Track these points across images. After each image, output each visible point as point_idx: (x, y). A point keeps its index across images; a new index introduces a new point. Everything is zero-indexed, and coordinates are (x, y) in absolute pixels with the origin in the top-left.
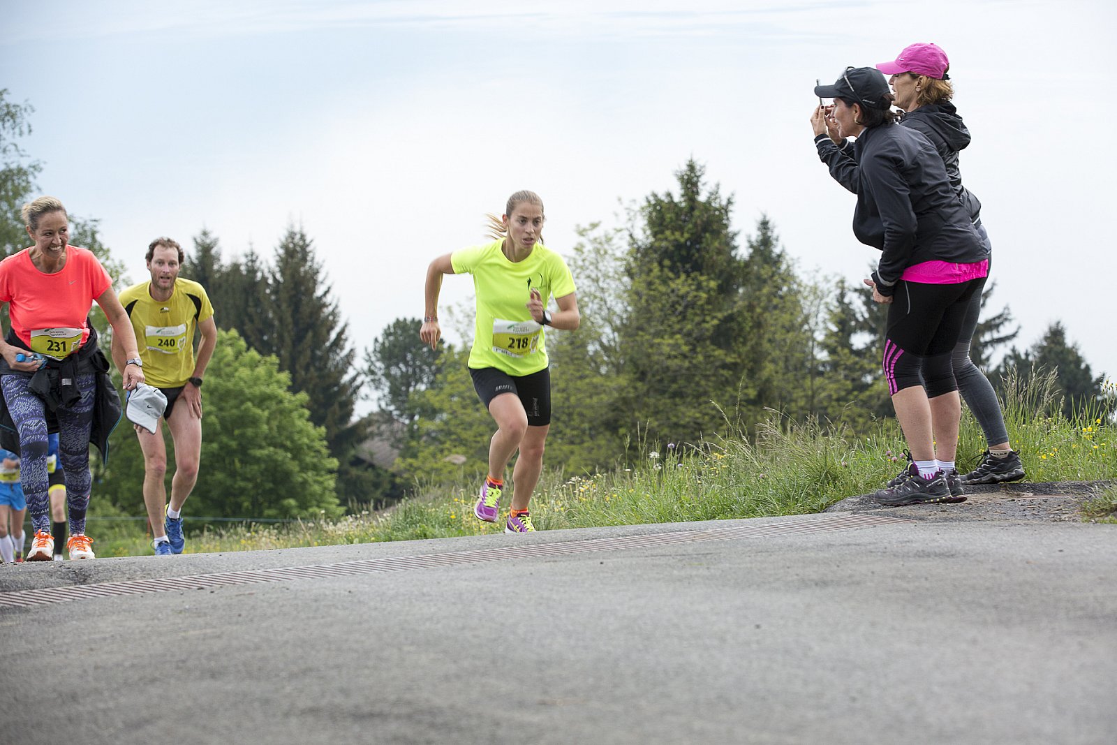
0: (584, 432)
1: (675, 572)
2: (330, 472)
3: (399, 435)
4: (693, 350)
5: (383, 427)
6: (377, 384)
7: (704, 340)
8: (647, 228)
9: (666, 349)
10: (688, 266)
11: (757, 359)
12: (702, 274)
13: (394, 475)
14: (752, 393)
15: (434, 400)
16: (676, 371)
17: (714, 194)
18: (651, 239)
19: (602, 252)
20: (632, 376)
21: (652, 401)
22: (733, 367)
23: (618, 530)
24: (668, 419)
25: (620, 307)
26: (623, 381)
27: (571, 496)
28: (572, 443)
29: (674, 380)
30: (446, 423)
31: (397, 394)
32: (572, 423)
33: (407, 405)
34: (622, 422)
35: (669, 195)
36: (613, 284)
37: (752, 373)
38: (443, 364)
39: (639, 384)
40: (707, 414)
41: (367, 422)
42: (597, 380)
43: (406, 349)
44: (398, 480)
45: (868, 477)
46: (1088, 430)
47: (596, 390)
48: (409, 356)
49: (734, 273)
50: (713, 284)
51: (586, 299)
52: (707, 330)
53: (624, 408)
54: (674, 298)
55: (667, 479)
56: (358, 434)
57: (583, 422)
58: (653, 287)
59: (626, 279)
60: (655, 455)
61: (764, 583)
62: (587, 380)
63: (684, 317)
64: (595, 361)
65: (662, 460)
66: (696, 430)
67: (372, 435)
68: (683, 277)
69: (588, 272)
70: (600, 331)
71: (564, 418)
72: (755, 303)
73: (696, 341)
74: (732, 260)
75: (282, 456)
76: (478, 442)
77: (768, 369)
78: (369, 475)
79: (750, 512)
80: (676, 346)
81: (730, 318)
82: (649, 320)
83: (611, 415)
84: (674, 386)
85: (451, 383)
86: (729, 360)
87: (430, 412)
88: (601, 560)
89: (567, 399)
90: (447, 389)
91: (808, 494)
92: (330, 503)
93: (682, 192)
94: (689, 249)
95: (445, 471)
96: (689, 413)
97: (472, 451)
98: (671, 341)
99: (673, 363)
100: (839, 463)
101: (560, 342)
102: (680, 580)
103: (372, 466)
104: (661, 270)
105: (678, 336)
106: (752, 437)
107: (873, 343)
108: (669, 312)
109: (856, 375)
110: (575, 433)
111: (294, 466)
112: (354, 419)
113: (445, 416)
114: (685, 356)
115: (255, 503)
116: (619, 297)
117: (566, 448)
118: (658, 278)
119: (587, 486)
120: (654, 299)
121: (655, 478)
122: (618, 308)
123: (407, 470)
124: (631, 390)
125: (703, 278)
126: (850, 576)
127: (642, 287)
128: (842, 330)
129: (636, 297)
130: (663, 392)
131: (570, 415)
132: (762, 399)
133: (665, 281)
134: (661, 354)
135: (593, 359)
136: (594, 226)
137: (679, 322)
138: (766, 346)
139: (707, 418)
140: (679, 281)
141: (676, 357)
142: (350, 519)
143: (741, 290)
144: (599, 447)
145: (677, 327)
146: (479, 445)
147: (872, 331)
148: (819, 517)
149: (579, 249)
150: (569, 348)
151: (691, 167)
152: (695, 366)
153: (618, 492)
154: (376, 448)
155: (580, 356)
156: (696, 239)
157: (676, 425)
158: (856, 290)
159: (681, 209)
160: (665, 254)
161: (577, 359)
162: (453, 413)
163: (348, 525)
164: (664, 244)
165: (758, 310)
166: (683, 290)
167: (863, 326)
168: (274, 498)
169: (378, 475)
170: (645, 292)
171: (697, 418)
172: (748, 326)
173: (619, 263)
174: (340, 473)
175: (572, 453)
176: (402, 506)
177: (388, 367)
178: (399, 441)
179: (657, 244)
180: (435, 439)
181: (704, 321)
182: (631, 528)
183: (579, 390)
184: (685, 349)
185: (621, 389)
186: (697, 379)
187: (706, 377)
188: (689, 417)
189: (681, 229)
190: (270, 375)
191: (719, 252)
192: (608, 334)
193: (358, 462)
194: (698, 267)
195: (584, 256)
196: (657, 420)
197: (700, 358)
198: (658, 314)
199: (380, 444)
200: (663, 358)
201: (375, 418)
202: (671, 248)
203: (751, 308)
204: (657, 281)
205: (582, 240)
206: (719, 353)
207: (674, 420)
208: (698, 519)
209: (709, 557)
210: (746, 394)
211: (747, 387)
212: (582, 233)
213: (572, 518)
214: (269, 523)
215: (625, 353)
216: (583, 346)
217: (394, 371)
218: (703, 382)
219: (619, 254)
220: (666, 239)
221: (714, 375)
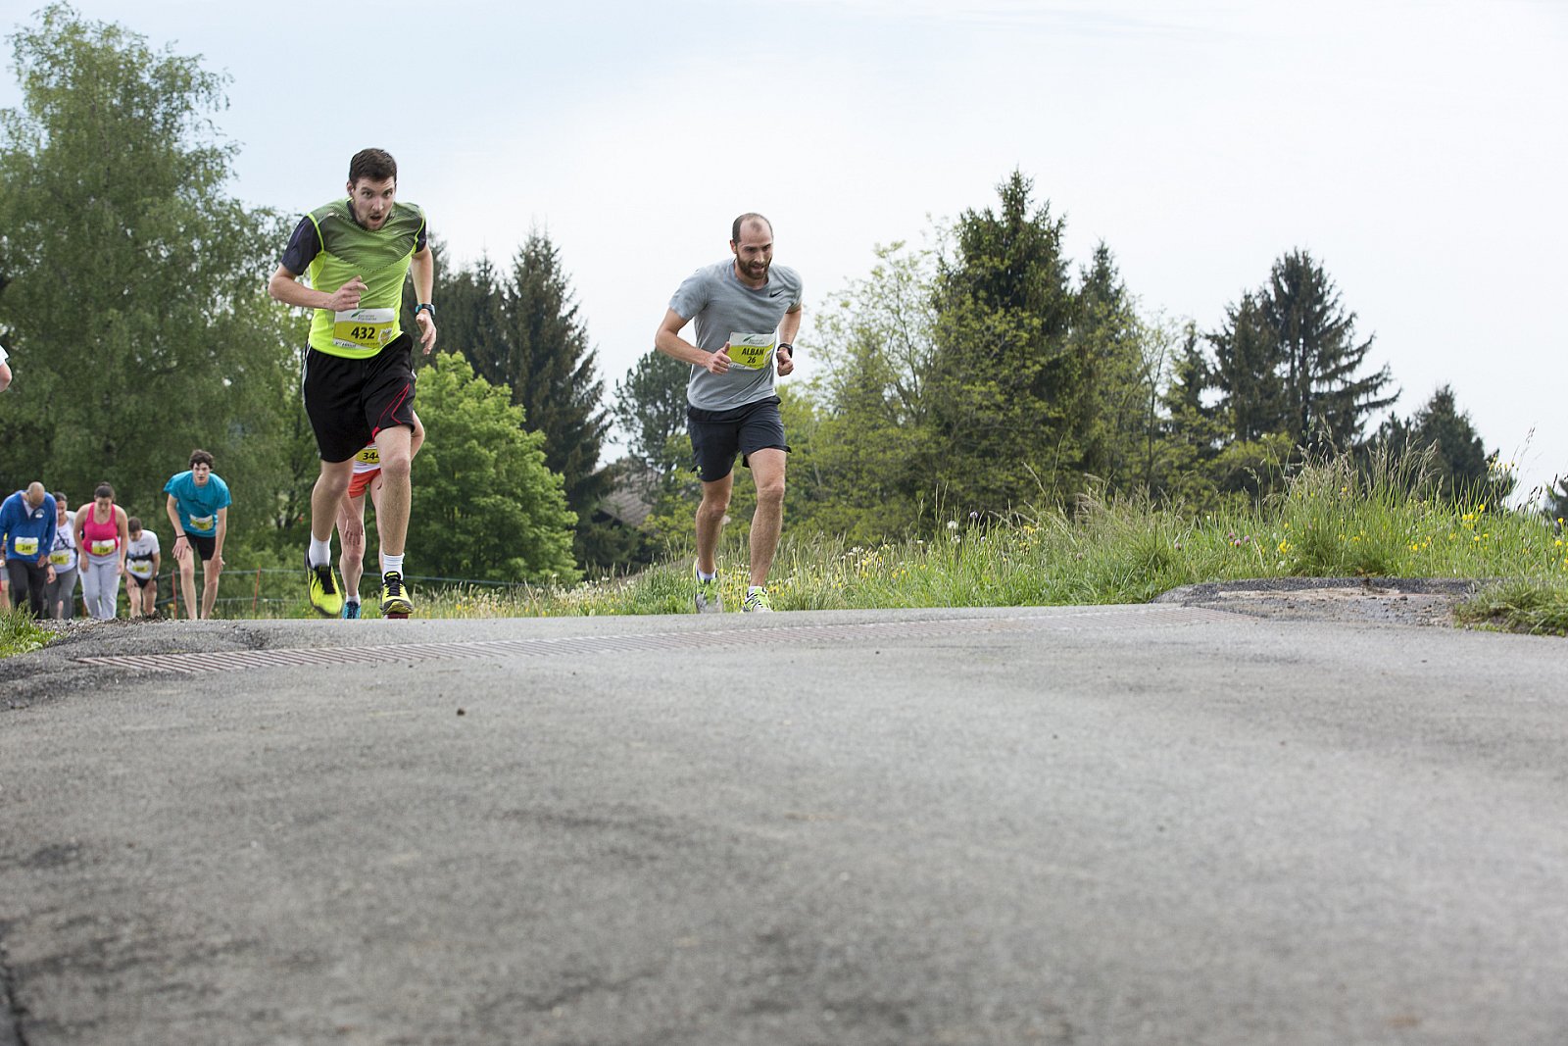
0: (873, 493)
1: (964, 668)
2: (568, 528)
3: (653, 487)
5: (634, 477)
6: (628, 425)
7: (1023, 389)
8: (960, 251)
9: (977, 398)
10: (1007, 299)
11: (1085, 414)
12: (1024, 310)
13: (644, 535)
14: (1078, 455)
16: (986, 425)
17: (1043, 214)
18: (965, 265)
19: (905, 278)
20: (935, 428)
21: (957, 459)
22: (1056, 423)
23: (900, 613)
24: (976, 482)
25: (924, 345)
26: (923, 433)
27: (850, 569)
28: (860, 506)
29: (985, 435)
31: (652, 438)
32: (861, 482)
33: (663, 452)
34: (920, 483)
35: (988, 213)
36: (917, 317)
37: (1079, 432)
39: (943, 439)
40: (1022, 478)
41: (615, 470)
42: (892, 431)
43: (665, 384)
44: (648, 541)
45: (1205, 563)
46: (1468, 518)
47: (891, 443)
48: (669, 393)
49: (1063, 310)
50: (1036, 322)
51: (884, 334)
52: (1027, 377)
53: (923, 467)
54: (988, 337)
55: (966, 555)
56: (603, 483)
57: (873, 481)
58: (965, 323)
59: (932, 312)
60: (952, 525)
61: (1068, 684)
62: (881, 431)
63: (1000, 360)
64: (890, 410)
65: (962, 533)
66: (1011, 496)
67: (620, 486)
68: (1001, 312)
69: (886, 302)
70: (899, 372)
71: (851, 475)
72: (1086, 347)
73: (1013, 390)
74: (1061, 293)
75: (510, 505)
76: (746, 500)
77: (1098, 427)
78: (615, 533)
79: (1061, 599)
80: (989, 395)
81: (1056, 364)
82: (958, 362)
83: (907, 474)
84: (985, 443)
86: (1051, 414)
88: (878, 649)
89: (856, 452)
91: (1132, 580)
92: (566, 565)
93: (1004, 209)
94: (1009, 279)
96: (1001, 477)
97: (738, 511)
99: (985, 416)
100: (1171, 546)
101: (851, 385)
102: (969, 678)
103: (618, 522)
104: (976, 303)
105: (992, 383)
106: (1070, 508)
107: (1225, 401)
108: (983, 353)
109: (1203, 439)
110: (864, 494)
111: (525, 519)
112: (600, 466)
114: (999, 408)
115: (476, 561)
116: (923, 333)
117: (851, 512)
118: (971, 312)
119: (870, 559)
120: (965, 337)
121: (952, 553)
122: (922, 346)
123: (659, 530)
124: (933, 445)
125: (1025, 314)
126: (1172, 682)
127: (952, 323)
128: (1189, 384)
129: (943, 334)
130: (970, 450)
131: (858, 472)
132: (1090, 462)
133: (979, 317)
134: (971, 404)
135: (889, 406)
136: (897, 246)
137: (994, 366)
138: (1097, 399)
139: (1021, 483)
140: (996, 317)
141: (988, 408)
142: (586, 585)
143: (1070, 331)
144: (891, 511)
145: (991, 372)
147: (1225, 387)
148: (1142, 608)
149: (877, 273)
150: (861, 391)
151: (1017, 181)
152: (1011, 421)
153: (906, 567)
154: (625, 502)
155: (873, 402)
156: (1019, 267)
157: (985, 490)
158: (1208, 337)
159: (1002, 231)
160: (981, 283)
161: (870, 405)
163: (584, 593)
164: (980, 271)
165: (1090, 356)
166: (1000, 329)
167: (1215, 381)
168: (500, 556)
169: (625, 535)
170: (954, 328)
171: (1011, 483)
172: (1076, 374)
173: (925, 292)
174: (580, 530)
175: (859, 517)
176: (649, 573)
177: (642, 405)
178: (653, 494)
179: (971, 271)
181: (1024, 366)
182: (917, 612)
183: (870, 442)
184: (1000, 398)
185: (921, 444)
186: (1012, 435)
187: (1024, 434)
188: (1001, 480)
189: (1001, 255)
190: (501, 409)
191: (1046, 284)
192: (907, 376)
193: (601, 517)
194: (1019, 301)
195: (883, 282)
196: (962, 482)
197: (1018, 410)
198: (969, 355)
199: (629, 496)
200: (972, 408)
201: (625, 465)
202: (988, 277)
203: (1081, 353)
204: (970, 316)
205: (882, 262)
206: (1040, 405)
207: (983, 483)
208: (999, 604)
209: (1006, 650)
210: (1070, 456)
211: (1071, 448)
212: (881, 254)
213: (850, 597)
214: (491, 586)
215: (927, 401)
216: (878, 390)
217: (650, 410)
218: (1019, 440)
219: (925, 281)
220: (982, 265)
221: (1033, 432)
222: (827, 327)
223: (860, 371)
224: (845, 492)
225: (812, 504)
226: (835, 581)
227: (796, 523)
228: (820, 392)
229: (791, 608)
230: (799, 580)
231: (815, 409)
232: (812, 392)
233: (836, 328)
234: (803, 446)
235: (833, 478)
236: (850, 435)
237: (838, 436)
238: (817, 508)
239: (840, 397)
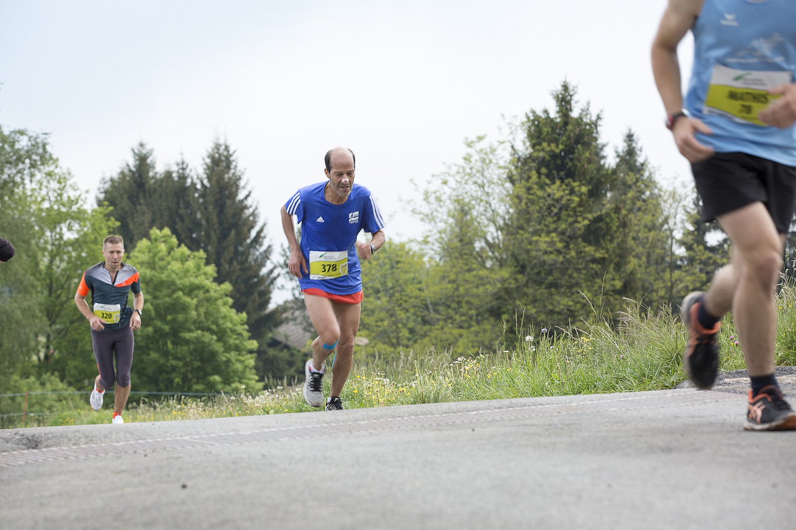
0: (471, 317)
1: (542, 440)
2: (251, 352)
4: (567, 247)
5: (297, 313)
7: (576, 238)
8: (526, 140)
9: (543, 246)
10: (562, 173)
11: (623, 254)
12: (574, 181)
13: (306, 355)
14: (618, 284)
16: (551, 265)
17: (585, 111)
18: (530, 150)
19: (487, 161)
20: (513, 269)
21: (530, 291)
22: (601, 262)
23: (495, 403)
24: (545, 306)
25: (503, 209)
26: (505, 273)
27: (457, 373)
28: (461, 327)
29: (550, 273)
32: (461, 310)
34: (504, 309)
35: (546, 112)
36: (497, 189)
37: (618, 267)
39: (520, 277)
40: (578, 302)
41: (283, 309)
42: (483, 273)
47: (482, 281)
49: (603, 180)
50: (584, 189)
51: (473, 202)
52: (579, 229)
53: (506, 297)
54: (550, 201)
55: (540, 359)
56: (274, 319)
57: (470, 309)
58: (532, 192)
59: (508, 185)
60: (529, 338)
61: (617, 449)
62: (474, 273)
63: (558, 218)
64: (480, 257)
65: (536, 344)
66: (571, 316)
67: (287, 320)
68: (558, 183)
70: (486, 230)
71: (454, 305)
72: (621, 205)
73: (569, 239)
74: (601, 168)
75: (208, 337)
76: (379, 326)
77: (632, 263)
78: (285, 354)
79: (610, 388)
80: (552, 243)
81: (599, 219)
82: (528, 221)
83: (494, 303)
84: (550, 278)
86: (598, 255)
89: (457, 289)
91: (661, 373)
92: (250, 379)
93: (557, 109)
94: (563, 158)
96: (563, 302)
97: (374, 334)
98: (547, 239)
99: (549, 258)
101: (451, 240)
102: (546, 447)
103: (286, 347)
104: (539, 177)
105: (554, 235)
106: (614, 323)
107: (725, 241)
108: (546, 213)
109: (709, 268)
110: (464, 318)
111: (219, 347)
112: (272, 306)
114: (559, 252)
115: (185, 379)
116: (502, 200)
117: (456, 332)
118: (537, 183)
119: (471, 365)
120: (533, 202)
121: (529, 358)
122: (502, 210)
124: (513, 281)
125: (576, 184)
127: (522, 192)
128: (697, 230)
129: (517, 201)
130: (540, 283)
131: (459, 303)
132: (627, 289)
133: (542, 187)
134: (539, 250)
135: (479, 254)
136: (480, 138)
137: (554, 222)
138: (631, 243)
139: (578, 306)
140: (554, 187)
141: (551, 253)
142: (266, 393)
143: (609, 195)
144: (485, 331)
145: (553, 226)
146: (380, 329)
148: (669, 393)
149: (467, 159)
150: (459, 244)
151: (565, 88)
152: (569, 261)
153: (497, 370)
154: (291, 332)
155: (468, 252)
156: (570, 150)
157: (552, 312)
159: (556, 124)
160: (542, 163)
161: (465, 254)
163: (265, 398)
164: (541, 154)
165: (624, 212)
166: (558, 195)
168: (202, 375)
169: (292, 355)
170: (525, 196)
171: (571, 306)
172: (615, 225)
173: (502, 171)
174: (260, 353)
175: (461, 336)
179: (535, 154)
181: (576, 221)
182: (506, 402)
183: (467, 281)
184: (560, 245)
185: (503, 281)
186: (570, 272)
187: (578, 270)
188: (563, 305)
189: (556, 142)
190: (198, 268)
191: (590, 161)
192: (492, 233)
193: (275, 343)
194: (571, 174)
195: (472, 165)
196: (535, 307)
197: (573, 253)
198: (536, 215)
199: (294, 328)
200: (540, 253)
201: (290, 305)
202: (548, 158)
203: (617, 210)
204: (535, 187)
205: (470, 150)
206: (589, 249)
207: (550, 307)
208: (566, 394)
209: (572, 426)
210: (613, 285)
211: (613, 279)
212: (470, 145)
213: (457, 392)
214: (197, 396)
215: (507, 249)
216: (471, 243)
218: (575, 275)
219: (502, 163)
220: (543, 150)
221: (584, 269)
222: (432, 199)
223: (457, 230)
224: (451, 318)
225: (427, 328)
226: (446, 382)
227: (415, 342)
228: (429, 246)
229: (415, 403)
230: (421, 383)
231: (426, 259)
232: (423, 247)
233: (439, 199)
234: (419, 286)
235: (441, 308)
236: (452, 277)
237: (444, 277)
238: (430, 330)
239: (444, 249)
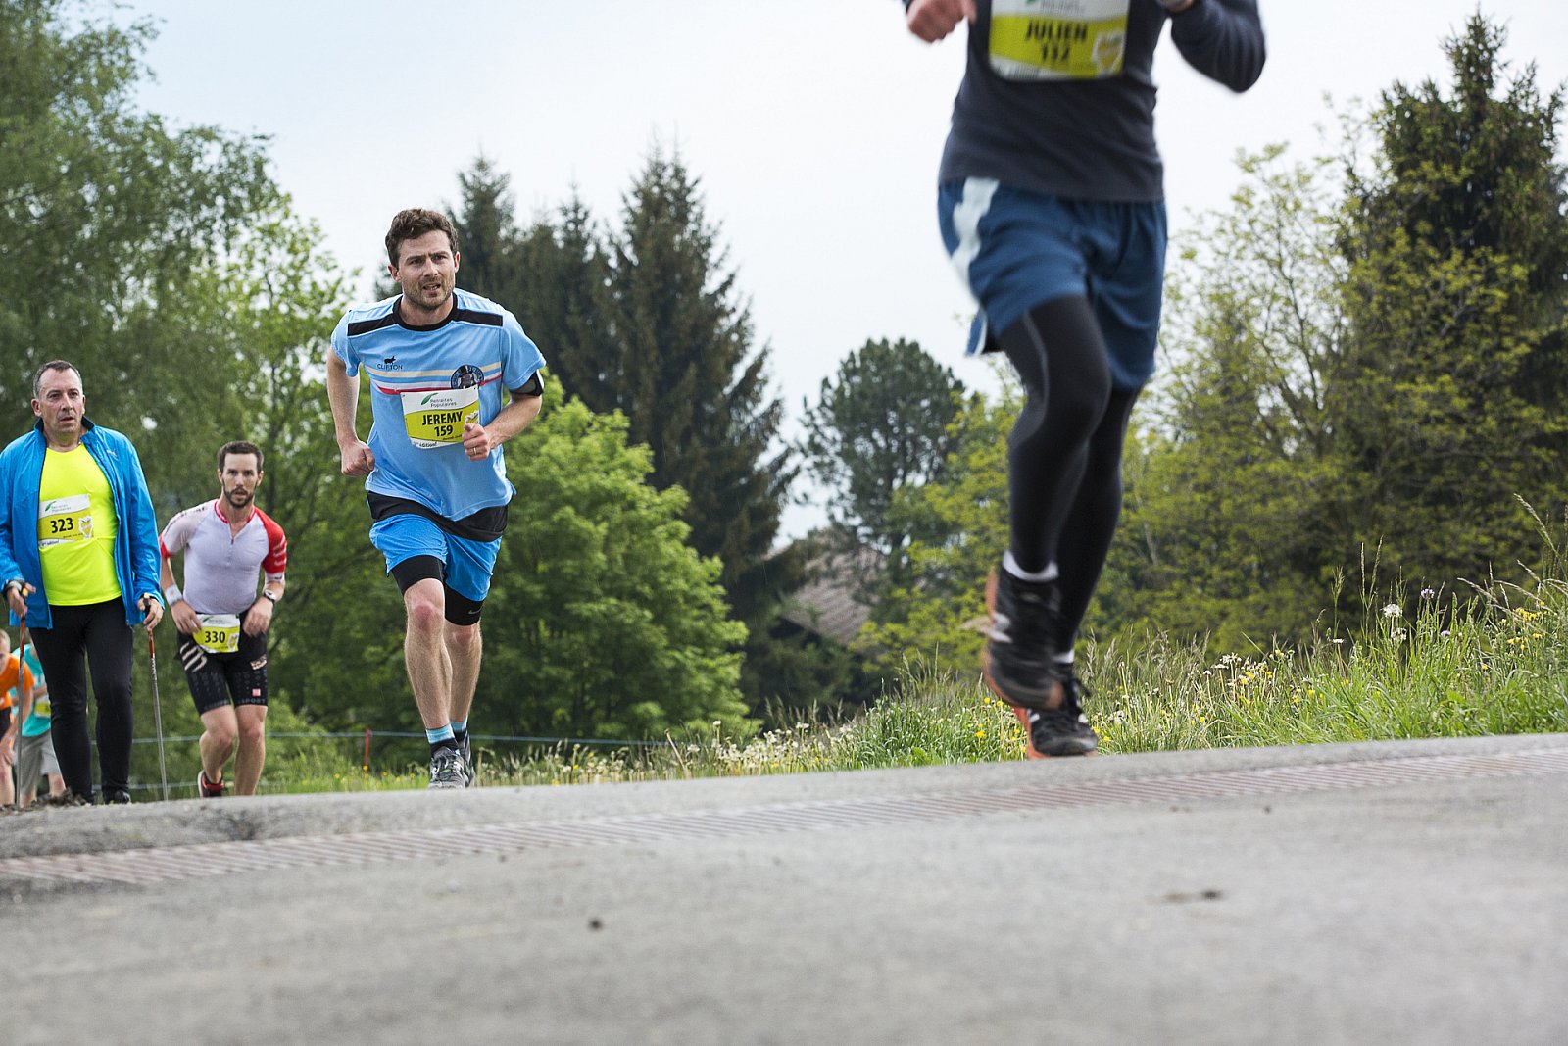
0: (1248, 573)
1: (1432, 831)
2: (731, 648)
3: (871, 576)
4: (1477, 407)
5: (839, 560)
6: (826, 473)
7: (1500, 386)
8: (1383, 155)
9: (1420, 405)
10: (1467, 234)
12: (1496, 251)
13: (859, 657)
15: (943, 503)
16: (1438, 450)
17: (1525, 86)
18: (1392, 179)
19: (1290, 205)
20: (1349, 459)
22: (1558, 442)
24: (1423, 547)
25: (1325, 318)
26: (1329, 469)
27: (1221, 692)
28: (1224, 595)
29: (1436, 468)
30: (967, 552)
31: (867, 493)
32: (1225, 554)
33: (887, 516)
34: (1326, 553)
35: (1430, 88)
36: (1312, 271)
38: (962, 432)
39: (1363, 477)
40: (1502, 538)
41: (805, 549)
42: (1276, 467)
43: (886, 401)
44: (867, 667)
47: (1275, 487)
48: (892, 417)
49: (1564, 250)
50: (1518, 271)
51: (1256, 301)
52: (1507, 365)
53: (1331, 525)
54: (1437, 300)
55: (1418, 659)
56: (789, 572)
57: (1246, 552)
58: (1395, 277)
59: (1339, 261)
60: (1393, 610)
62: (1257, 467)
63: (1458, 339)
64: (1271, 430)
65: (1409, 622)
67: (815, 576)
68: (1457, 256)
69: (1259, 247)
70: (1284, 366)
71: (1206, 543)
73: (1482, 388)
74: (1558, 221)
75: (633, 615)
78: (810, 655)
80: (1442, 398)
81: (1555, 342)
82: (1385, 345)
83: (1304, 538)
84: (1436, 481)
85: (977, 471)
86: (1551, 427)
87: (935, 531)
89: (1216, 505)
90: (970, 482)
92: (730, 712)
93: (1458, 81)
94: (1470, 199)
95: (964, 649)
96: (1470, 537)
99: (1435, 434)
101: (1203, 390)
102: (1442, 846)
103: (814, 638)
104: (1413, 243)
105: (1446, 378)
108: (1428, 328)
110: (1230, 574)
111: (658, 637)
112: (780, 543)
113: (964, 539)
114: (1458, 419)
115: (578, 710)
116: (1324, 297)
117: (1211, 605)
118: (1406, 258)
119: (1253, 673)
120: (1397, 302)
121: (1394, 658)
122: (1322, 319)
123: (884, 647)
124: (1347, 488)
125: (1500, 259)
127: (1372, 278)
129: (1359, 298)
130: (1411, 493)
131: (1220, 538)
133: (1419, 265)
134: (1410, 414)
135: (1269, 424)
136: (1274, 151)
137: (1447, 349)
139: (1503, 545)
140: (1447, 266)
141: (1439, 420)
142: (771, 739)
144: (1280, 603)
145: (1443, 359)
149: (1242, 199)
150: (1220, 400)
151: (1477, 31)
152: (1480, 441)
153: (1318, 684)
154: (825, 603)
155: (1242, 418)
156: (1486, 178)
157: (1439, 560)
159: (1455, 117)
160: (1420, 209)
161: (1236, 423)
162: (981, 532)
163: (767, 750)
164: (1418, 189)
166: (1457, 284)
168: (618, 701)
169: (828, 657)
170: (1378, 286)
171: (1483, 546)
173: (1324, 228)
174: (751, 652)
175: (1224, 615)
176: (876, 714)
177: (849, 439)
178: (872, 587)
179: (1403, 189)
180: (944, 585)
181: (1500, 347)
183: (1237, 487)
184: (1460, 403)
185: (1324, 486)
186: (1483, 466)
187: (1503, 463)
188: (1467, 543)
189: (1455, 160)
190: (612, 452)
191: (1533, 206)
192: (1299, 373)
193: (786, 629)
194: (1489, 236)
195: (1252, 213)
196: (1400, 549)
197: (1491, 423)
198: (1404, 332)
199: (831, 593)
200: (1414, 422)
201: (823, 541)
202: (1433, 197)
204: (1403, 265)
205: (1250, 179)
206: (1530, 412)
207: (1436, 549)
209: (1501, 804)
212: (1248, 167)
213: (1223, 734)
214: (609, 746)
215: (1334, 411)
216: (1249, 397)
217: (862, 446)
218: (1496, 473)
219: (1324, 210)
220: (1423, 178)
221: (1518, 458)
223: (1215, 367)
224: (1199, 573)
225: (1143, 595)
226: (1196, 717)
227: (1117, 628)
231: (1142, 434)
235: (1178, 550)
236: (1204, 476)
237: (1183, 478)
238: (1152, 601)
239: (1185, 412)
